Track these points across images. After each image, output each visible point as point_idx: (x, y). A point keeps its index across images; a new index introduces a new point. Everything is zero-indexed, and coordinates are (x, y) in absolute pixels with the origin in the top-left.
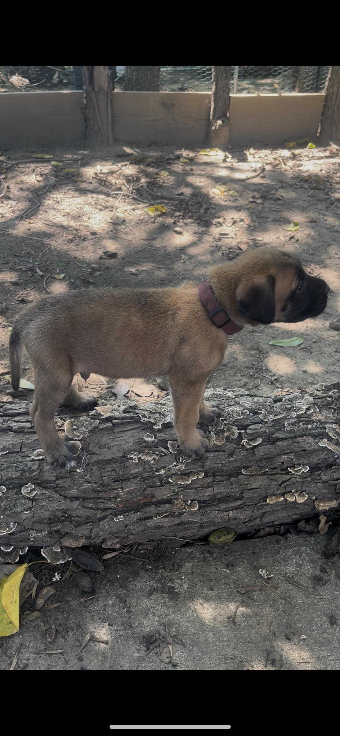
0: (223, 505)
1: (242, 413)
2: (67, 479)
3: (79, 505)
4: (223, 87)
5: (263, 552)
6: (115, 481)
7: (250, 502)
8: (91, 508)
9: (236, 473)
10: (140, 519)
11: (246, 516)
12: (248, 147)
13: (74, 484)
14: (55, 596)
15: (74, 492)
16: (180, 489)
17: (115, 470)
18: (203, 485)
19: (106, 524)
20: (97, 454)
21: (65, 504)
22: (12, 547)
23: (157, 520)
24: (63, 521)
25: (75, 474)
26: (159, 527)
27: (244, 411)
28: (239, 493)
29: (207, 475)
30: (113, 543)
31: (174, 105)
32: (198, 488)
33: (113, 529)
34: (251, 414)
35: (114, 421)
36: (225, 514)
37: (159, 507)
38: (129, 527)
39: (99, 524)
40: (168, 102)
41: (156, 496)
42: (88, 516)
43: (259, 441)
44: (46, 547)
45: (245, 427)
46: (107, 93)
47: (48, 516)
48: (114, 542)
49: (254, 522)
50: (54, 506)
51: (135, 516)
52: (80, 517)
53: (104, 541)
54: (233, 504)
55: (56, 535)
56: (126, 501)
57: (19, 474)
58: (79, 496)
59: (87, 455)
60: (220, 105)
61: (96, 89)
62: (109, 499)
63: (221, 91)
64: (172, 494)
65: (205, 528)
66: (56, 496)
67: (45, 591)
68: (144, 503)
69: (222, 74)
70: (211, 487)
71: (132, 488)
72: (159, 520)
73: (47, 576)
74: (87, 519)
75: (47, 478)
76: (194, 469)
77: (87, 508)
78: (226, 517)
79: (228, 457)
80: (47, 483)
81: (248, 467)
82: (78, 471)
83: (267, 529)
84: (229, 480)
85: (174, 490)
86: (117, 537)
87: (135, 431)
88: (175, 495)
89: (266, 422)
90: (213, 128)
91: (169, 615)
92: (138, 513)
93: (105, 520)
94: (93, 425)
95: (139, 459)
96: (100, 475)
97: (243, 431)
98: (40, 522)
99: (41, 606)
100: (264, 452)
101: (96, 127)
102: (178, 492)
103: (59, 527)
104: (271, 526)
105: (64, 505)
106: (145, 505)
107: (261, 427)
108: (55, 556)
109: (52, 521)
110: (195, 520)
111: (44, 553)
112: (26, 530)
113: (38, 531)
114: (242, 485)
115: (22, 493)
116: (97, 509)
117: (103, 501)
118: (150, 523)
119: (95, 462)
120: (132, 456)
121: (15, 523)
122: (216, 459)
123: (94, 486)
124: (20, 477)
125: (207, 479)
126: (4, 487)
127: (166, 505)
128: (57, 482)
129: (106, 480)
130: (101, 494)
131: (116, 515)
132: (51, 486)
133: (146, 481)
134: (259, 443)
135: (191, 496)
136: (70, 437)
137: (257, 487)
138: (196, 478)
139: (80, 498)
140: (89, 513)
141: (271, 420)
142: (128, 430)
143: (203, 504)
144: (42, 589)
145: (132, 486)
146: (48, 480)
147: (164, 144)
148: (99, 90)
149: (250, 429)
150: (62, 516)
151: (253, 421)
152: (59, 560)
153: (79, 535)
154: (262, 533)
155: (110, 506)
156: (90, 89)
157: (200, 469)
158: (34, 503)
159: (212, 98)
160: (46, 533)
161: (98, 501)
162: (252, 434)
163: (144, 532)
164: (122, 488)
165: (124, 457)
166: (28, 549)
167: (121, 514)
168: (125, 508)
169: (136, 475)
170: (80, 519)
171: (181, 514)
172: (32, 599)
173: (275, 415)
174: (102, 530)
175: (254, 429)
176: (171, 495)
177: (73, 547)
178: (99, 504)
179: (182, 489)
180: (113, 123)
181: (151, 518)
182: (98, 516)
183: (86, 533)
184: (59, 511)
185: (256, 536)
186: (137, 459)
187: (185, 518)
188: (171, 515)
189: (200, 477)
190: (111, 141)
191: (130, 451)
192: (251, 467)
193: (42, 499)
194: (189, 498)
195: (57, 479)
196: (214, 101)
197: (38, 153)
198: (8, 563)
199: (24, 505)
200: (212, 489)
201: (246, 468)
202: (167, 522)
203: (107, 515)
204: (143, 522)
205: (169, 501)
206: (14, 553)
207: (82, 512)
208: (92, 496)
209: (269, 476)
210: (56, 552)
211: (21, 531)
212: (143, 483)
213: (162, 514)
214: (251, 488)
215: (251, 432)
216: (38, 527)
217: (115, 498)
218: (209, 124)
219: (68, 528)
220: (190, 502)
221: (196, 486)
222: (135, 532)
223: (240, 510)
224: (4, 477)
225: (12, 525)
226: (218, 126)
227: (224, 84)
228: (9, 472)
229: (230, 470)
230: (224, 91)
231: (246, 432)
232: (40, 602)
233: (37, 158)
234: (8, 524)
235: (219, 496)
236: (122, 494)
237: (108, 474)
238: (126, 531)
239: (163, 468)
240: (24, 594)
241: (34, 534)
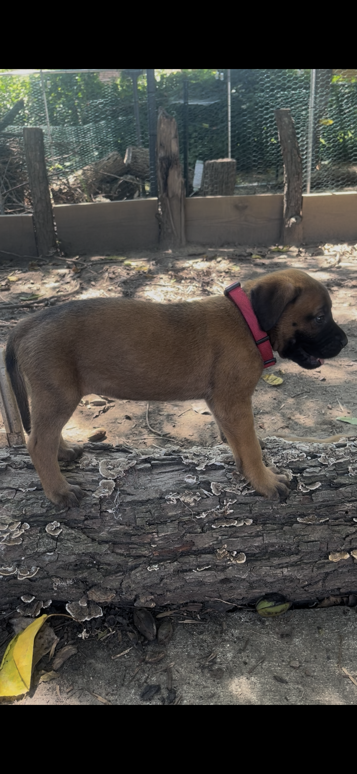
0: (275, 560)
1: (298, 456)
2: (97, 520)
3: (109, 549)
4: (295, 188)
5: (326, 623)
6: (150, 525)
7: (309, 559)
8: (122, 555)
9: (290, 521)
10: (179, 572)
11: (304, 576)
12: (323, 243)
13: (104, 526)
14: (76, 657)
15: (104, 534)
16: (224, 537)
17: (150, 511)
18: (251, 533)
19: (138, 574)
20: (132, 495)
21: (92, 546)
22: (34, 598)
23: (197, 574)
24: (90, 568)
25: (106, 514)
26: (201, 584)
27: (301, 454)
28: (295, 546)
29: (255, 523)
30: (147, 601)
31: (246, 207)
32: (245, 536)
33: (146, 582)
34: (309, 458)
35: (153, 462)
36: (279, 571)
37: (200, 557)
38: (166, 581)
39: (130, 574)
40: (240, 205)
41: (196, 544)
42: (119, 565)
43: (318, 485)
44: (72, 601)
45: (301, 471)
46: (181, 199)
47: (73, 560)
48: (148, 599)
49: (315, 586)
50: (81, 549)
51: (172, 567)
52: (109, 565)
53: (137, 597)
54: (288, 560)
55: (81, 585)
56: (162, 549)
57: (45, 510)
58: (109, 539)
59: (120, 495)
60: (293, 204)
61: (170, 195)
62: (143, 545)
63: (294, 191)
64: (215, 542)
65: (255, 589)
66: (83, 537)
67: (66, 649)
68: (182, 552)
69: (294, 175)
70: (260, 536)
71: (169, 533)
72: (199, 574)
73: (69, 634)
74: (117, 568)
75: (75, 517)
76: (240, 514)
77: (117, 554)
78: (280, 575)
79: (281, 502)
80: (75, 523)
81: (305, 516)
82: (110, 511)
83: (333, 599)
84: (282, 529)
85: (218, 538)
86: (152, 594)
87: (176, 473)
88: (218, 543)
89: (326, 466)
90: (287, 226)
91: (207, 687)
92: (175, 563)
93: (137, 570)
94: (130, 464)
95: (178, 500)
96: (133, 517)
97: (299, 474)
98: (66, 567)
99: (59, 666)
100: (323, 498)
101: (170, 231)
102: (221, 540)
103: (85, 574)
104: (337, 595)
105: (92, 548)
106: (183, 554)
107: (320, 471)
108: (81, 612)
109: (78, 567)
110: (243, 577)
111: (69, 608)
112: (50, 577)
113: (63, 579)
114: (297, 536)
115: (46, 532)
116: (129, 556)
117: (135, 546)
118: (188, 577)
119: (128, 502)
120: (170, 497)
121: (38, 567)
122: (267, 503)
123: (126, 528)
124: (46, 514)
125: (256, 527)
126: (27, 524)
127: (207, 555)
128: (86, 522)
129: (139, 522)
130: (133, 539)
131: (150, 565)
132: (79, 527)
133: (184, 526)
134: (317, 487)
135: (237, 546)
136: (103, 476)
137: (317, 539)
138: (242, 524)
139: (110, 541)
140: (119, 560)
141: (332, 464)
142: (168, 472)
143: (252, 558)
144: (62, 648)
145: (169, 530)
146: (76, 520)
147: (236, 244)
148: (173, 197)
149: (307, 472)
150: (89, 563)
151: (310, 464)
152: (85, 616)
153: (108, 587)
154: (326, 602)
155: (143, 553)
156: (164, 195)
157: (247, 514)
158: (58, 543)
159: (285, 199)
160: (70, 582)
161: (130, 546)
162: (309, 478)
163: (183, 589)
164: (157, 533)
165: (161, 498)
166: (51, 602)
167: (155, 564)
168: (161, 558)
169: (174, 519)
170: (109, 568)
171: (225, 568)
172: (50, 658)
173: (337, 459)
174: (134, 582)
175: (312, 472)
176: (213, 544)
177: (101, 601)
178: (131, 550)
179: (226, 537)
180: (186, 226)
181: (190, 570)
182: (130, 564)
183: (116, 584)
184: (86, 554)
185: (319, 606)
186: (175, 501)
187: (230, 573)
188: (215, 567)
189: (247, 524)
190: (184, 243)
191: (167, 492)
192: (309, 514)
193: (68, 540)
194: (234, 548)
195: (86, 519)
196: (287, 201)
197: (113, 256)
198: (28, 617)
199: (48, 544)
200: (261, 538)
201: (302, 516)
202: (209, 577)
203: (140, 564)
204: (181, 575)
205: (212, 551)
206: (35, 605)
207: (111, 558)
208: (124, 541)
209: (330, 527)
210: (81, 607)
211: (44, 578)
212: (181, 528)
213: (203, 566)
214: (309, 540)
215: (308, 475)
216: (63, 574)
217: (150, 544)
218: (282, 221)
219: (97, 578)
220: (235, 553)
221: (243, 535)
222: (172, 588)
223: (296, 568)
224: (28, 513)
225: (33, 569)
226: (291, 224)
227: (296, 184)
228: (34, 507)
229: (284, 518)
230: (296, 192)
231: (302, 476)
232: (58, 662)
233: (111, 260)
234: (29, 568)
235: (271, 549)
236: (157, 539)
237: (142, 515)
238: (161, 585)
239: (205, 511)
240: (41, 652)
241: (58, 583)
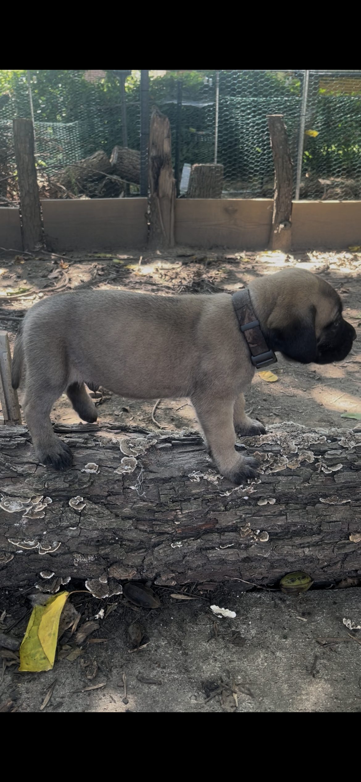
0: (297, 540)
1: (318, 439)
2: (120, 496)
3: (132, 525)
4: (285, 194)
5: (345, 602)
6: (173, 502)
7: (329, 539)
8: (145, 531)
9: (313, 501)
10: (201, 549)
11: (325, 556)
12: (311, 250)
13: (127, 502)
14: (98, 632)
15: (127, 511)
16: (248, 515)
17: (174, 488)
18: (274, 513)
19: (161, 551)
20: (155, 472)
21: (116, 522)
22: (53, 574)
23: (220, 552)
24: (112, 544)
25: (129, 491)
26: (222, 562)
27: (321, 438)
28: (316, 526)
29: (278, 502)
30: (168, 579)
31: (236, 210)
32: (269, 515)
33: (168, 559)
34: (329, 441)
35: (173, 442)
36: (300, 551)
37: (223, 535)
38: (188, 558)
39: (153, 551)
40: (230, 208)
41: (219, 522)
42: (142, 541)
43: (339, 467)
44: (91, 578)
45: (323, 453)
46: (171, 200)
47: (96, 536)
48: (170, 577)
49: (334, 567)
50: (104, 524)
51: (195, 544)
52: (131, 541)
53: (158, 575)
54: (309, 540)
55: (103, 562)
56: (185, 526)
57: (67, 485)
58: (132, 516)
59: (143, 472)
60: (282, 210)
61: (161, 195)
62: (167, 521)
63: (284, 197)
64: (239, 521)
65: (276, 568)
66: (107, 512)
67: (88, 624)
68: (205, 530)
69: (285, 182)
70: (284, 515)
71: (193, 510)
72: (222, 552)
73: (90, 611)
74: (140, 544)
75: (98, 493)
76: (264, 493)
77: (141, 530)
78: (301, 555)
79: (303, 482)
80: (97, 499)
81: (327, 497)
82: (133, 488)
83: (350, 581)
84: (305, 508)
85: (241, 516)
86: (173, 572)
87: (197, 453)
88: (241, 522)
89: (347, 449)
90: (276, 232)
91: (233, 661)
92: (199, 540)
93: (161, 546)
94: (151, 443)
95: (201, 478)
96: (156, 494)
97: (320, 456)
98: (88, 543)
99: (82, 640)
100: (345, 479)
101: (159, 231)
102: (245, 519)
103: (108, 550)
104: (354, 577)
105: (115, 523)
106: (207, 532)
107: (341, 453)
108: (101, 589)
109: (100, 543)
110: (265, 556)
111: (88, 585)
112: (71, 553)
113: (84, 555)
114: (319, 516)
115: (69, 506)
116: (152, 532)
117: (159, 523)
118: (212, 555)
119: (151, 479)
120: (193, 475)
121: (59, 542)
122: (290, 483)
123: (150, 504)
124: (68, 489)
125: (279, 506)
126: (50, 499)
127: (231, 533)
128: (108, 498)
129: (163, 499)
130: (157, 515)
131: (173, 541)
132: (102, 502)
133: (208, 504)
134: (339, 468)
135: (260, 524)
136: (125, 453)
137: (338, 520)
138: (265, 503)
139: (133, 518)
140: (142, 536)
141: (352, 447)
142: (189, 452)
143: (275, 537)
144: (83, 623)
145: (193, 507)
146: (98, 495)
147: (225, 247)
148: (163, 196)
149: (328, 454)
150: (111, 539)
151: (331, 447)
152: (105, 594)
153: (130, 564)
154: (343, 584)
155: (167, 530)
156: (155, 195)
157: (270, 494)
158: (82, 518)
159: (275, 204)
160: (91, 558)
161: (154, 523)
162: (331, 460)
163: (205, 567)
164: (181, 510)
165: (183, 476)
166: (70, 579)
167: (178, 541)
168: (184, 535)
169: (197, 496)
170: (132, 544)
171: (248, 546)
172: (72, 633)
173: (357, 443)
174: (157, 559)
175: (333, 455)
176: (237, 522)
177: (122, 578)
178: (155, 527)
179: (250, 515)
180: (175, 227)
181: (213, 548)
182: (153, 540)
183: (138, 561)
184: (108, 530)
185: (336, 587)
186: (198, 479)
187: (253, 551)
188: (238, 546)
189: (270, 503)
190: (173, 243)
191: (191, 471)
192: (330, 495)
193: (91, 515)
194: (258, 527)
195: (109, 495)
196: (277, 206)
197: (100, 253)
198: (48, 593)
199: (71, 519)
200: (284, 517)
201: (325, 496)
202: (231, 555)
203: (163, 541)
204: (204, 552)
205: (235, 529)
206: (55, 581)
207: (133, 535)
208: (147, 518)
209: (352, 508)
210: (101, 584)
211: (65, 554)
212: (205, 506)
213: (226, 544)
214: (331, 520)
215: (329, 457)
216: (84, 550)
217: (173, 521)
218: (271, 228)
219: (118, 554)
220: (259, 531)
221: (266, 514)
222: (194, 566)
223: (318, 548)
224: (50, 487)
225: (55, 544)
226: (280, 230)
227: (286, 190)
228: (56, 482)
229: (306, 498)
230: (286, 198)
231: (324, 458)
232: (80, 637)
233: (99, 257)
234: (51, 544)
235: (293, 528)
236: (180, 516)
237: (166, 492)
238: (184, 563)
239: (229, 490)
240: (63, 626)
241: (79, 559)
